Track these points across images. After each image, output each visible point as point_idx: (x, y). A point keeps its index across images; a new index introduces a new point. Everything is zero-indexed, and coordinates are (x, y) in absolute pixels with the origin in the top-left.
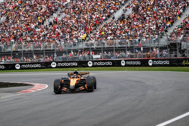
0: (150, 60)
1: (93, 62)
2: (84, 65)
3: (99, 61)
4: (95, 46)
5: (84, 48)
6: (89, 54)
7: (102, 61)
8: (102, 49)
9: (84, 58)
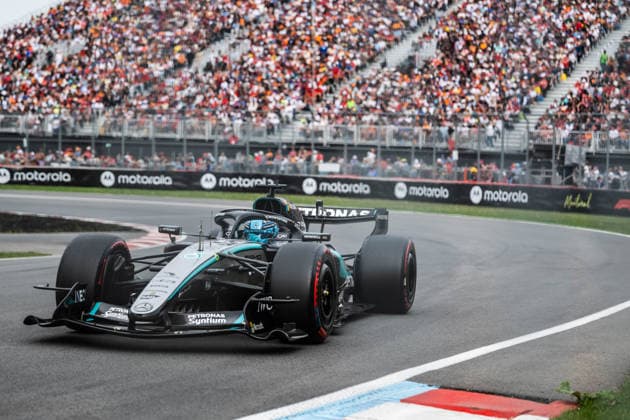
0: (476, 189)
1: (319, 181)
2: (293, 187)
3: (335, 180)
4: (326, 139)
5: (294, 142)
6: (309, 159)
7: (343, 181)
8: (345, 149)
9: (295, 168)
